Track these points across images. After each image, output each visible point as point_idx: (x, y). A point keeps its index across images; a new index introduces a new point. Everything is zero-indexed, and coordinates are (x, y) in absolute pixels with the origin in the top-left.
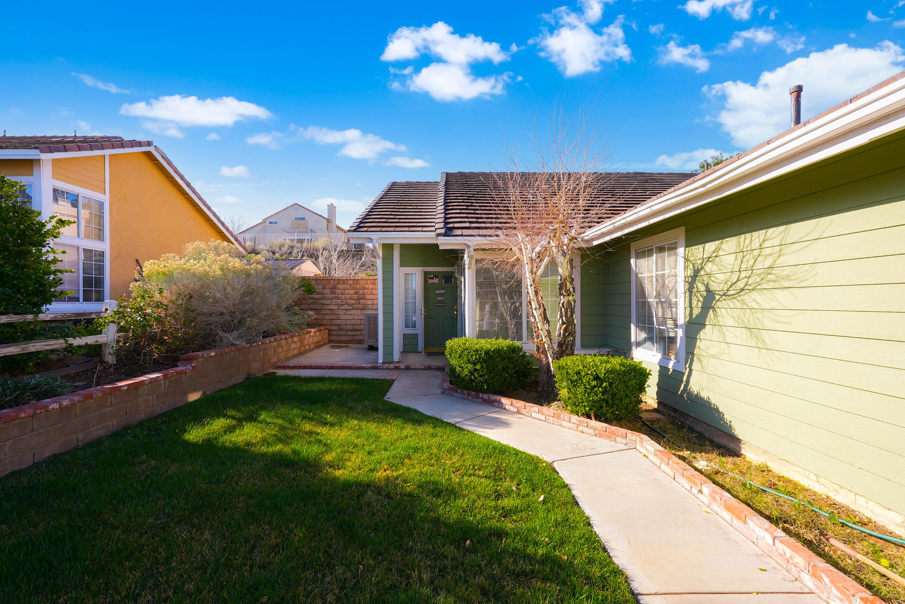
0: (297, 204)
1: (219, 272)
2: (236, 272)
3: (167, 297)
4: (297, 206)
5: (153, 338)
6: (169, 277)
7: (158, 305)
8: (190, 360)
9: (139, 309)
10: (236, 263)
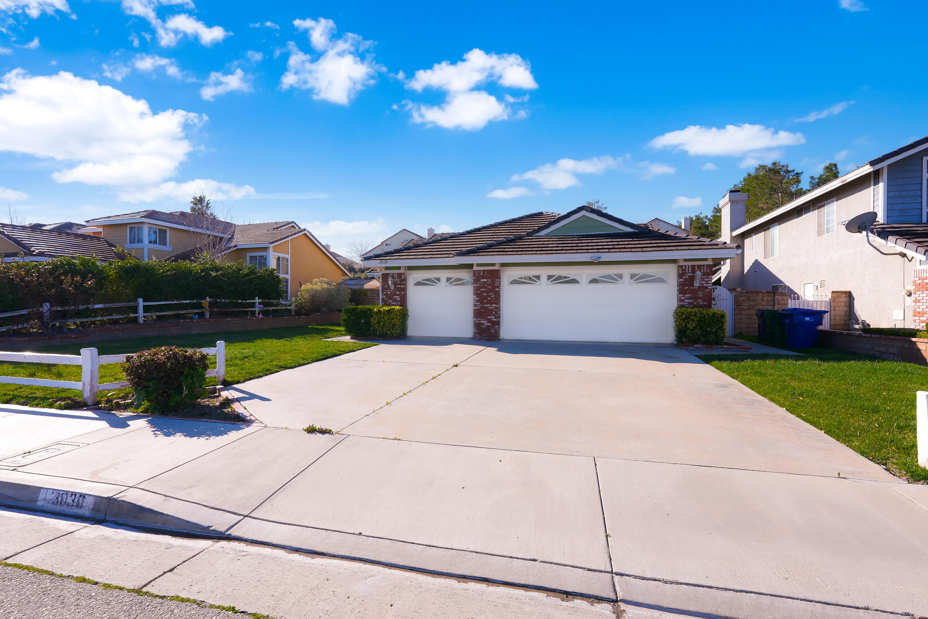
0: (405, 230)
1: (320, 289)
2: (325, 289)
3: (307, 296)
4: (405, 231)
5: (303, 308)
6: (308, 291)
7: (304, 299)
8: (312, 314)
9: (300, 300)
10: (325, 286)
